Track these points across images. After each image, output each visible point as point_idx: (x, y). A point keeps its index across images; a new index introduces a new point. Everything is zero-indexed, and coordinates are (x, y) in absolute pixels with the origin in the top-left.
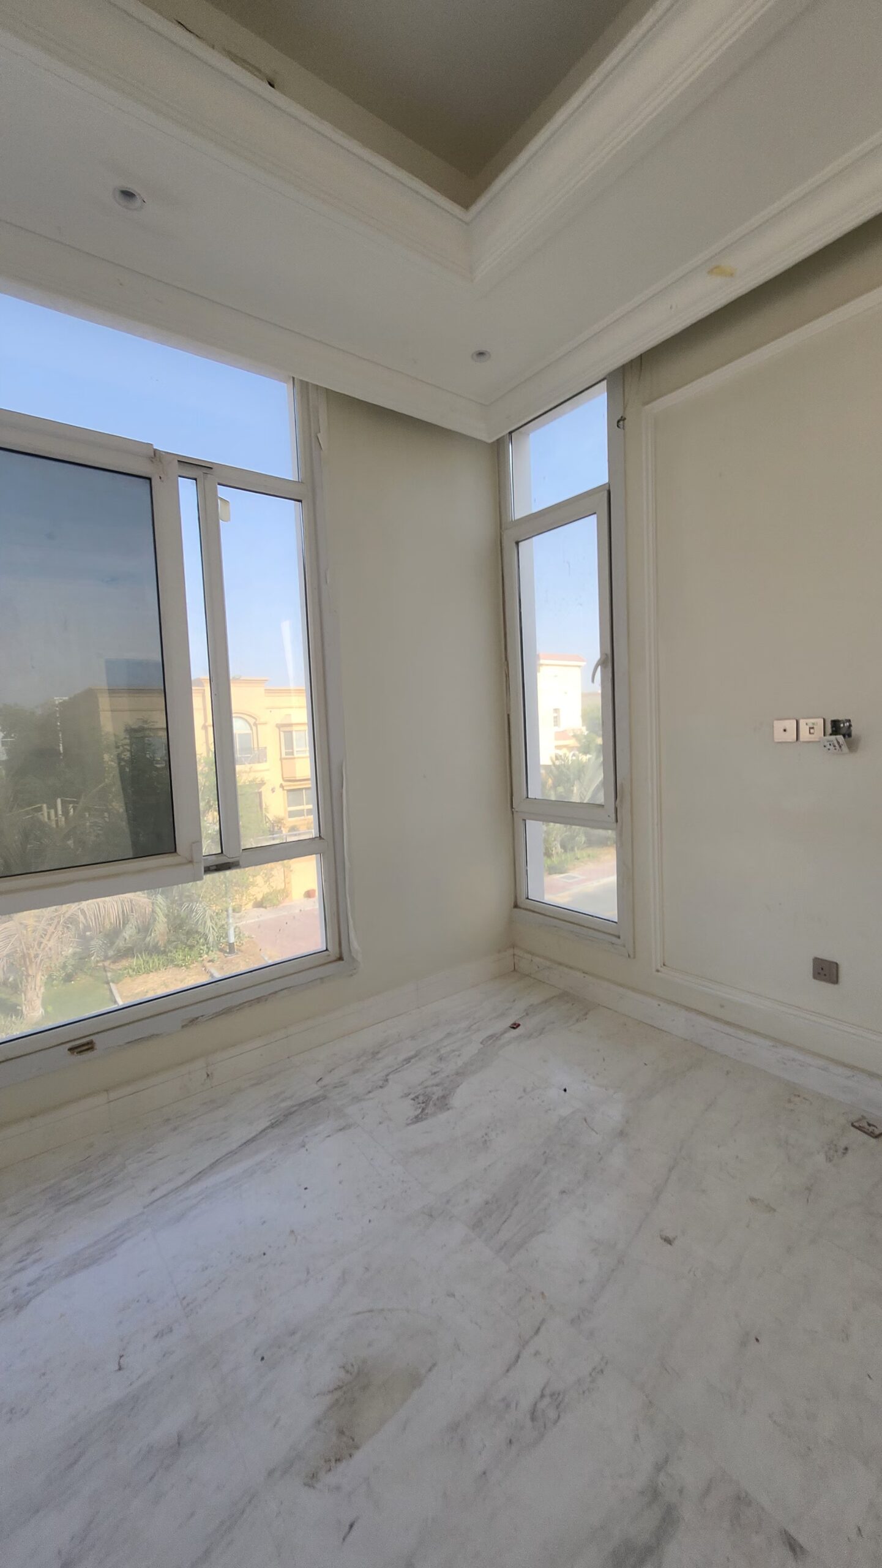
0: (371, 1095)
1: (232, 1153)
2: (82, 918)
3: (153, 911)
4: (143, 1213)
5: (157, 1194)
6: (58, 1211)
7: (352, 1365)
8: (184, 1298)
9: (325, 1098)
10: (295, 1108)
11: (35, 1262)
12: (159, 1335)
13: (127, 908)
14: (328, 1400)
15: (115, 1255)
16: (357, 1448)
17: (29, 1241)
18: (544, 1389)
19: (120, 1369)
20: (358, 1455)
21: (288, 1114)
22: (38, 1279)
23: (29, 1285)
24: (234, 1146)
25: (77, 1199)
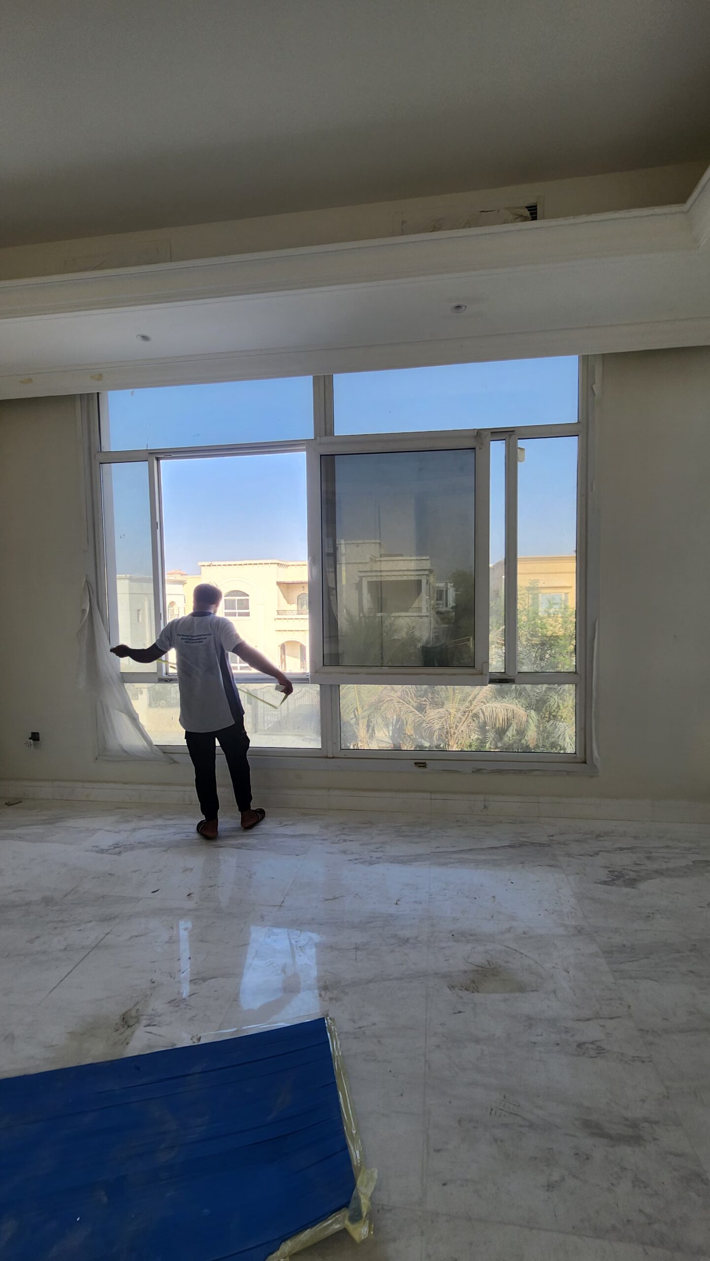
0: (580, 857)
1: (482, 849)
2: (481, 715)
3: (527, 721)
4: (429, 854)
5: (438, 850)
6: (396, 837)
7: (493, 964)
8: (431, 895)
9: (549, 846)
10: (528, 844)
11: (381, 851)
12: (415, 902)
13: (510, 715)
14: (475, 968)
15: (411, 865)
16: (478, 992)
17: (382, 843)
18: (596, 1041)
19: (396, 904)
20: (476, 994)
21: (522, 845)
22: (380, 858)
23: (377, 858)
24: (484, 847)
25: (406, 836)
